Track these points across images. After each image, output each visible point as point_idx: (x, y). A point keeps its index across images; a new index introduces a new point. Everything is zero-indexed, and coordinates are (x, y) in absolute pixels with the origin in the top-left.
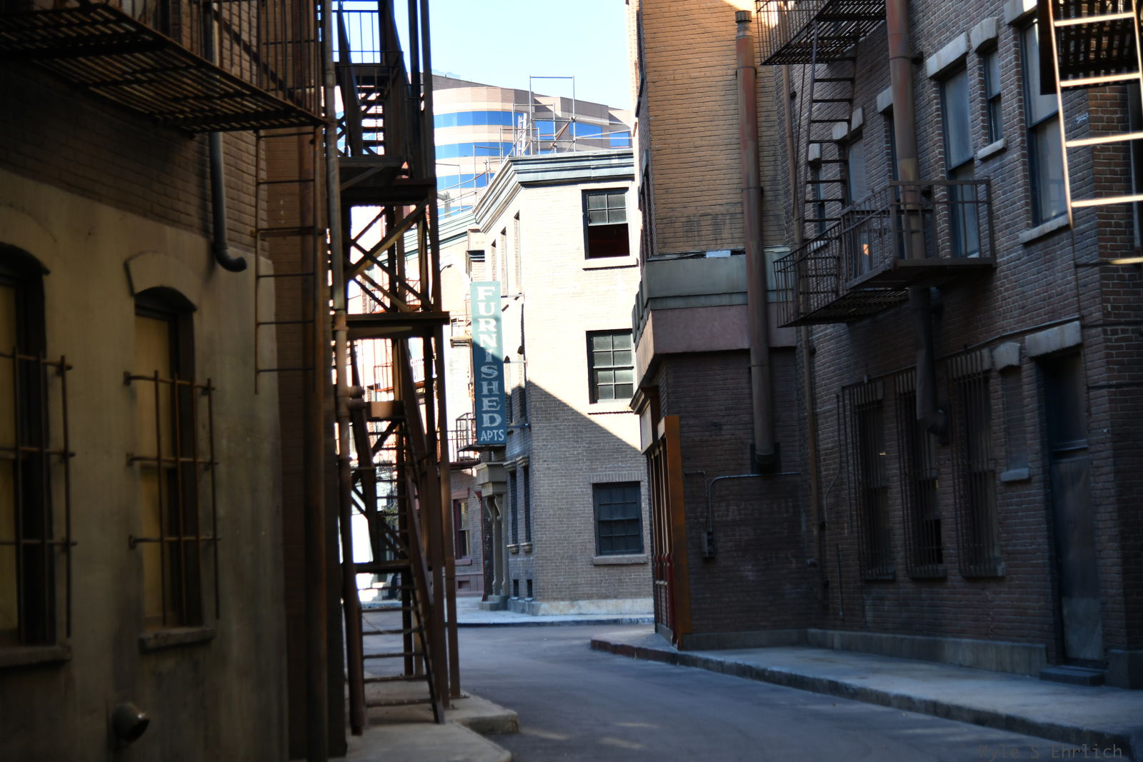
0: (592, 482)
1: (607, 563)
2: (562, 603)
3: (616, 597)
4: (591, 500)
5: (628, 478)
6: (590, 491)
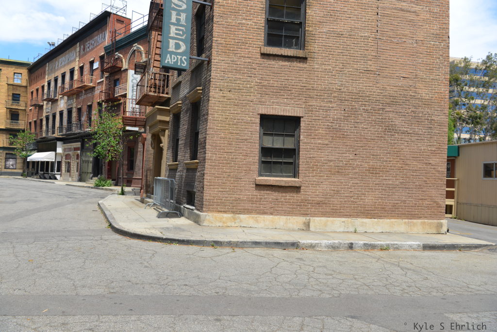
0: (260, 113)
1: (268, 184)
2: (225, 215)
3: (271, 214)
4: (258, 128)
5: (291, 113)
6: (258, 120)
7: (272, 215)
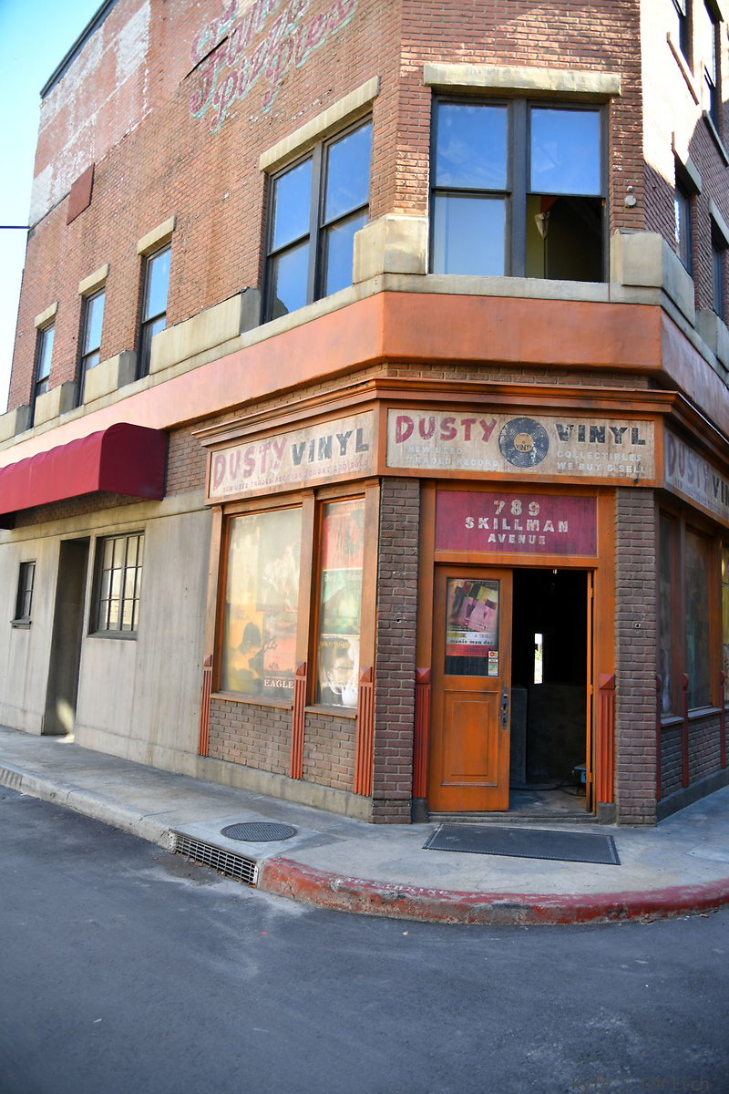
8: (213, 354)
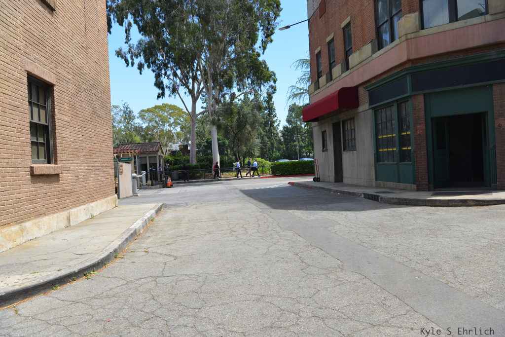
0: (27, 69)
6: (25, 80)
7: (45, 215)
8: (366, 62)
